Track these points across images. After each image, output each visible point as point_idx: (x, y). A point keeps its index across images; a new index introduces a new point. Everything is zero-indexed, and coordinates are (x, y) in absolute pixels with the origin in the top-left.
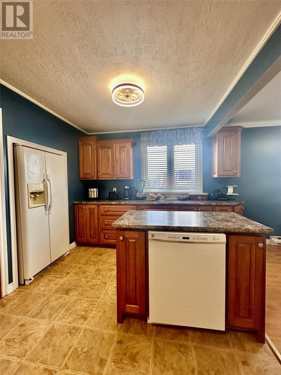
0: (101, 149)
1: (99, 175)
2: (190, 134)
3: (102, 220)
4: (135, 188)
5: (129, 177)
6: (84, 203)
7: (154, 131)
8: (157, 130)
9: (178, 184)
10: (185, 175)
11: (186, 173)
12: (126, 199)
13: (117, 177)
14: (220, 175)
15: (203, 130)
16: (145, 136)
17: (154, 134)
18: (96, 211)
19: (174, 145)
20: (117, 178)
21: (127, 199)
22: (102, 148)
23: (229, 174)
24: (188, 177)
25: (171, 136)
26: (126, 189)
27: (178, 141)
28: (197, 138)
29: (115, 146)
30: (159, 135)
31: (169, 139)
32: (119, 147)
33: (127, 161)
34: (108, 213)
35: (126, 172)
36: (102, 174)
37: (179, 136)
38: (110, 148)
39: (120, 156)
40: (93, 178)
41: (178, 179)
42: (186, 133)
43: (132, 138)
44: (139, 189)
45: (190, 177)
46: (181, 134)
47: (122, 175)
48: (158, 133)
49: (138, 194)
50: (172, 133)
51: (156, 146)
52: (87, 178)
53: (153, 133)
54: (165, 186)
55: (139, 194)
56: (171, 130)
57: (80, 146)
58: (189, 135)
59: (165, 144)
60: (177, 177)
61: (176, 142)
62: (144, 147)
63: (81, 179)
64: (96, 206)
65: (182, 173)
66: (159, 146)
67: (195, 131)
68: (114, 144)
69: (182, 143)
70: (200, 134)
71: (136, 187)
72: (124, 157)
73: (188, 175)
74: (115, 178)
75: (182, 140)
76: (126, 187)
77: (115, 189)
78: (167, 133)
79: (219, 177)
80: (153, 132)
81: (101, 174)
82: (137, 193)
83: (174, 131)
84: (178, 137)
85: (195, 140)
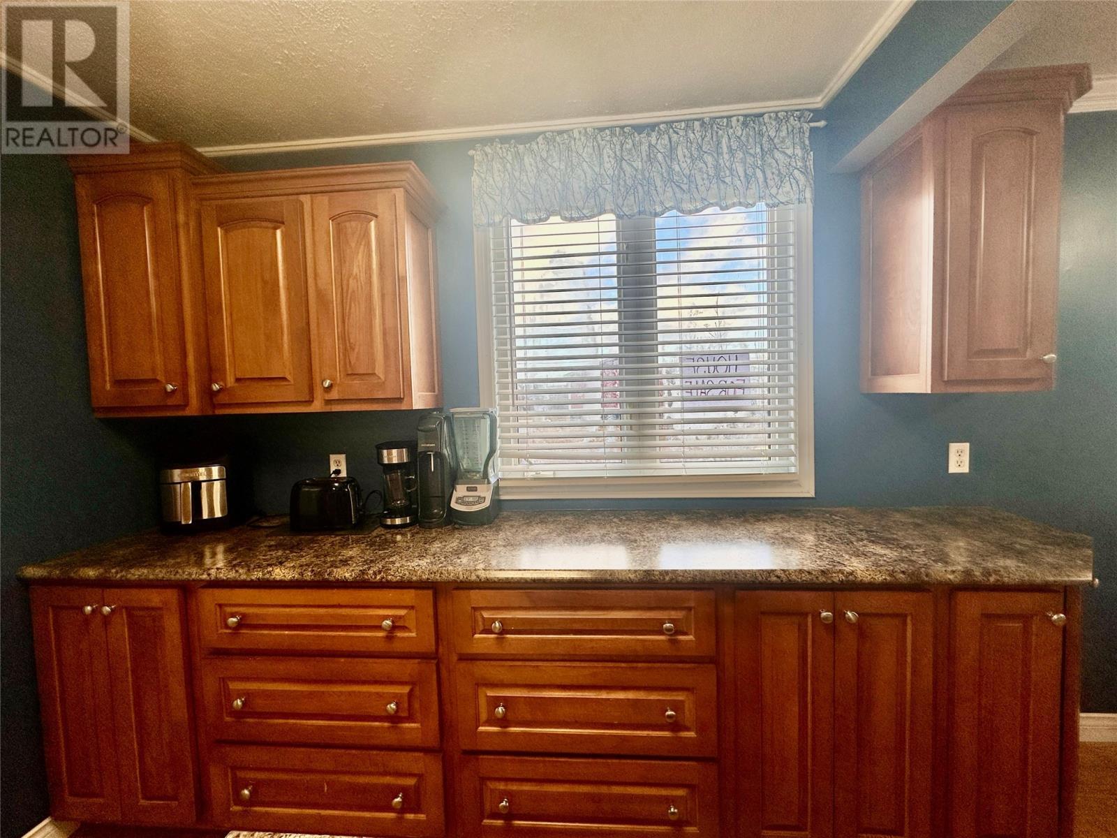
0: (226, 232)
1: (216, 387)
2: (743, 147)
3: (209, 685)
4: (439, 456)
5: (400, 400)
6: (91, 573)
7: (544, 133)
8: (560, 133)
9: (678, 428)
10: (716, 381)
11: (722, 370)
12: (389, 522)
13: (328, 397)
14: (948, 383)
15: (817, 128)
16: (497, 166)
17: (544, 155)
18: (172, 624)
19: (656, 215)
20: (328, 402)
21: (398, 521)
22: (229, 220)
23: (1005, 373)
24: (731, 392)
25: (637, 164)
26: (391, 467)
27: (677, 190)
28: (783, 171)
29: (307, 208)
30: (575, 161)
31: (629, 182)
32: (332, 218)
33: (383, 296)
34: (250, 638)
35: (379, 370)
36: (238, 380)
37: (682, 164)
38: (278, 223)
39: (339, 271)
40: (178, 407)
41: (677, 405)
42: (724, 141)
43: (410, 159)
44: (465, 464)
45: (739, 392)
46: (695, 154)
47: (359, 388)
48: (569, 149)
49: (460, 491)
50: (644, 148)
51: (557, 219)
52: (141, 409)
53: (540, 146)
54: (610, 440)
55: (469, 489)
56: (639, 129)
57: (83, 208)
58: (740, 155)
59: (608, 208)
60: (675, 394)
61: (669, 194)
62: (489, 225)
63: (101, 416)
64: (172, 596)
65: (701, 372)
66: (572, 220)
67: (772, 133)
68: (305, 199)
69: (703, 199)
70: (799, 152)
71: (446, 452)
72: (363, 277)
73: (729, 380)
74: (317, 407)
75: (700, 182)
76: (394, 456)
77: (338, 463)
78: (618, 147)
79: (942, 389)
80: (540, 139)
81: (230, 381)
82: (453, 488)
83: (654, 135)
84: (677, 168)
85: (771, 183)
